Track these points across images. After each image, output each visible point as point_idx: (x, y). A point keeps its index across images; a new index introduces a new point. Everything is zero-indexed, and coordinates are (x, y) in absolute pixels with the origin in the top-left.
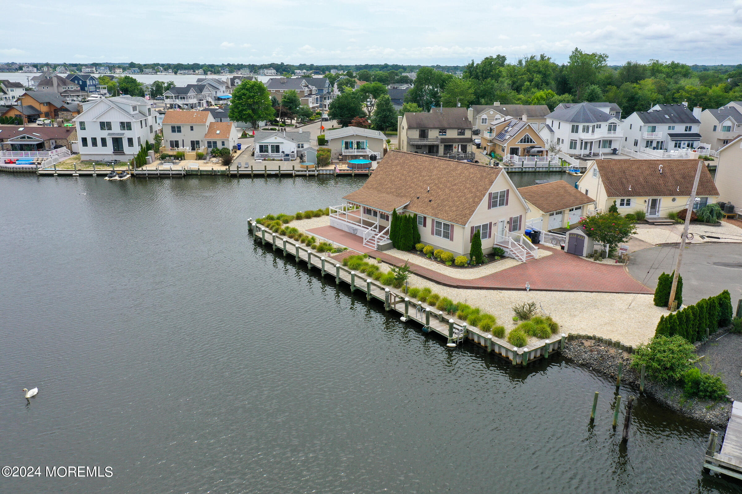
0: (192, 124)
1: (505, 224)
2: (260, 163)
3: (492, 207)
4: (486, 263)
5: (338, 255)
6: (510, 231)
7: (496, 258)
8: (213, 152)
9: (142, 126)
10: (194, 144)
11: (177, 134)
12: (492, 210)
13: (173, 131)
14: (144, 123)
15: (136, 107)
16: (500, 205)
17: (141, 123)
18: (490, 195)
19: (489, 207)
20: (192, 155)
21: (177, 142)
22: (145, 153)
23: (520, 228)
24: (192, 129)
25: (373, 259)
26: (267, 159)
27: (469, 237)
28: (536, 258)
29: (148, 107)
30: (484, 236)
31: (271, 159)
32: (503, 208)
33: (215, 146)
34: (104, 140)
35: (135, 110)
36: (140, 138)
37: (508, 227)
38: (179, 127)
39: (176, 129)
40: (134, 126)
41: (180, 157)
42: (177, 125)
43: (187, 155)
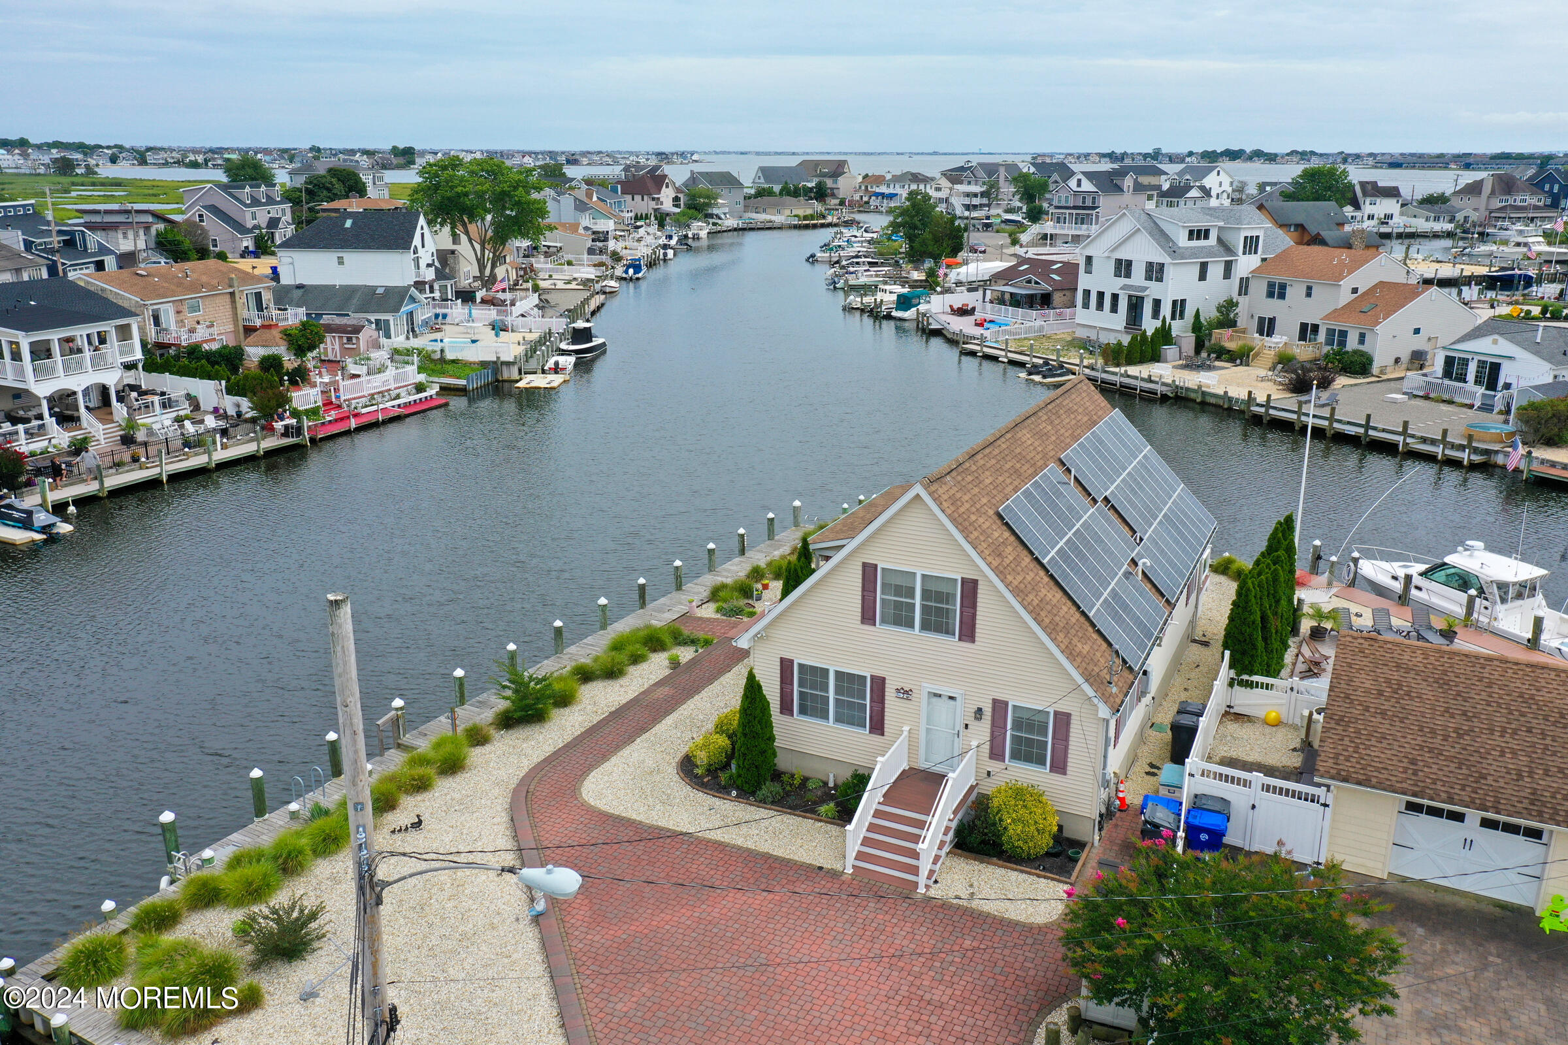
0: (1310, 282)
1: (963, 711)
2: (1394, 402)
3: (883, 621)
4: (762, 802)
5: (709, 620)
6: (996, 753)
7: (823, 809)
8: (1327, 356)
9: (1203, 277)
10: (1307, 331)
11: (1275, 302)
12: (885, 634)
13: (1270, 294)
14: (1216, 271)
15: (1207, 232)
16: (925, 626)
17: (1204, 267)
18: (869, 571)
19: (868, 617)
20: (1269, 356)
21: (1272, 321)
22: (1164, 335)
23: (1060, 767)
24: (1309, 295)
25: (686, 654)
26: (1432, 395)
27: (771, 691)
28: (922, 890)
29: (1249, 234)
30: (849, 715)
31: (1446, 397)
32: (948, 646)
33: (1342, 343)
34: (1115, 297)
35: (1198, 238)
36: (1183, 301)
37: (981, 733)
38: (1283, 287)
39: (1277, 291)
40: (1169, 272)
41: (1240, 357)
42: (1278, 279)
43: (1257, 354)
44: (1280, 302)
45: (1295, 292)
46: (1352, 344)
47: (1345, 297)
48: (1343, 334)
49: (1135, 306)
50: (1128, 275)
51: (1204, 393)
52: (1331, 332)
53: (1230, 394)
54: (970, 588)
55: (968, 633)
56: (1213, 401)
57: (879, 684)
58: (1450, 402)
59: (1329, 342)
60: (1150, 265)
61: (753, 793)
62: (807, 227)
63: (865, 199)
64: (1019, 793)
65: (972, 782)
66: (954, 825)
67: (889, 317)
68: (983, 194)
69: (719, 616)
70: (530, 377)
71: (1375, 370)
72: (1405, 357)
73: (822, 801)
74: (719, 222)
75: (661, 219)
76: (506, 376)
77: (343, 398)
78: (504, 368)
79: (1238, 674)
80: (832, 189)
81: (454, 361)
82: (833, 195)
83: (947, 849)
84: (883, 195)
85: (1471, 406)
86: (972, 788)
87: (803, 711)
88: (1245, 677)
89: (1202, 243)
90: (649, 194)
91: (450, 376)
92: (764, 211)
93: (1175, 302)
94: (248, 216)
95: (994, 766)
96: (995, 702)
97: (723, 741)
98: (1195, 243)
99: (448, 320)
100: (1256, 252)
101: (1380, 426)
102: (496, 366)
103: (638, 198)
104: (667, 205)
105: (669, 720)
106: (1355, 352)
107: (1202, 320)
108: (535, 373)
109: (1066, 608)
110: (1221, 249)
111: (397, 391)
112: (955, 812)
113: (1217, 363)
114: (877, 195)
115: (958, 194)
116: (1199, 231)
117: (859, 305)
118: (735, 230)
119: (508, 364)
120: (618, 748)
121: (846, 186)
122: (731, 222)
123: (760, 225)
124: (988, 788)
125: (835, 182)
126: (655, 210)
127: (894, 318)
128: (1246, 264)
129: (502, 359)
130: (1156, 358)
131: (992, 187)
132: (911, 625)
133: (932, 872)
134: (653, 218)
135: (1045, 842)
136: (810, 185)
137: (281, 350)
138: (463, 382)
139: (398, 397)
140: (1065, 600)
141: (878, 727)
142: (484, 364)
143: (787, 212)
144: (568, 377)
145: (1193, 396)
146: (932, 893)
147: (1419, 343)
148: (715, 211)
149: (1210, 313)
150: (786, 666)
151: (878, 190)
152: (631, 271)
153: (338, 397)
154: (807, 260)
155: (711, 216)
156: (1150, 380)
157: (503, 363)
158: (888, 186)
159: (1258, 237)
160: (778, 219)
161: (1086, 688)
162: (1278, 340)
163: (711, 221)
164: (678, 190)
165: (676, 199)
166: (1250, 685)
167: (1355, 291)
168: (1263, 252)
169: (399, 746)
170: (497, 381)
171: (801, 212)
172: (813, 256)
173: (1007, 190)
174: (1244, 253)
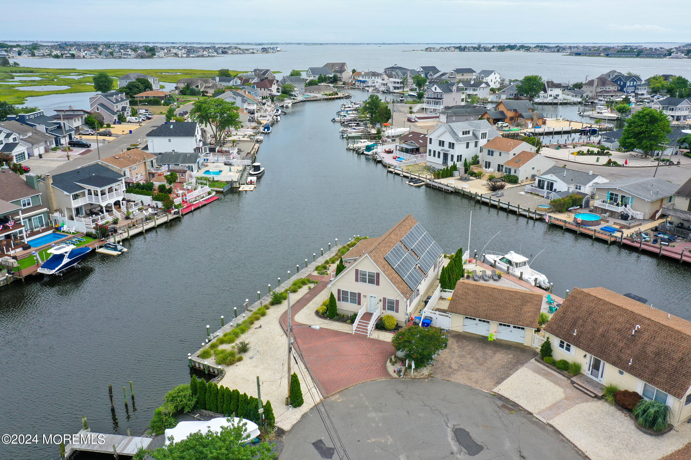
0: (501, 151)
1: (377, 300)
2: (521, 195)
3: (360, 281)
4: (335, 320)
5: (316, 276)
6: (384, 309)
7: (348, 321)
8: (505, 176)
9: (467, 147)
10: (500, 168)
11: (490, 156)
12: (361, 284)
13: (489, 154)
14: (472, 145)
15: (469, 132)
16: (369, 282)
17: (468, 144)
18: (357, 271)
19: (357, 280)
20: (487, 176)
21: (489, 163)
22: (454, 168)
23: (397, 311)
24: (500, 155)
25: (312, 286)
26: (533, 192)
27: (336, 296)
28: (368, 336)
29: (483, 132)
30: (353, 301)
31: (537, 193)
32: (374, 286)
33: (510, 172)
34: (439, 153)
35: (466, 134)
36: (461, 156)
37: (381, 304)
38: (492, 152)
39: (491, 153)
40: (456, 146)
41: (478, 176)
42: (491, 149)
43: (484, 175)
44: (492, 157)
45: (496, 154)
46: (512, 173)
47: (511, 156)
48: (510, 170)
49: (446, 156)
50: (443, 146)
51: (464, 191)
52: (506, 168)
53: (471, 192)
54: (378, 275)
55: (378, 284)
56: (466, 194)
57: (359, 294)
58: (538, 195)
59: (506, 172)
60: (450, 143)
61: (333, 319)
62: (330, 99)
63: (354, 82)
64: (388, 317)
65: (379, 315)
66: (375, 324)
67: (363, 153)
68: (401, 83)
69: (318, 275)
70: (243, 186)
71: (519, 181)
72: (530, 177)
73: (348, 320)
74: (295, 98)
75: (272, 98)
76: (235, 186)
77: (188, 199)
78: (234, 183)
79: (443, 289)
80: (340, 78)
81: (217, 181)
82: (340, 80)
83: (374, 328)
84: (361, 81)
85: (543, 197)
86: (379, 316)
87: (343, 300)
88: (444, 290)
89: (467, 135)
90: (267, 88)
91: (217, 187)
92: (313, 92)
93: (458, 156)
94: (115, 107)
95: (384, 311)
96: (384, 298)
97: (325, 307)
98: (465, 136)
99: (209, 161)
100: (486, 138)
101: (513, 205)
102: (231, 183)
103: (263, 89)
104: (275, 92)
105: (311, 303)
106: (513, 176)
107: (467, 161)
108: (244, 184)
109: (399, 278)
110: (474, 137)
111: (203, 195)
112: (375, 321)
113: (471, 178)
114: (358, 81)
115: (391, 82)
116: (466, 132)
117: (352, 148)
118: (302, 101)
119: (236, 182)
120: (300, 309)
121: (346, 76)
122: (300, 98)
123: (312, 99)
124: (382, 316)
125: (341, 75)
126: (270, 94)
127: (365, 154)
128: (482, 142)
129: (234, 180)
130: (451, 175)
131: (404, 80)
132: (366, 282)
133: (370, 333)
134: (269, 98)
135: (394, 327)
136: (331, 76)
137: (165, 183)
138: (222, 190)
139: (203, 197)
140: (398, 276)
141: (359, 304)
142: (227, 182)
143: (322, 93)
144: (255, 186)
145: (460, 192)
146: (370, 337)
147: (534, 172)
148: (293, 93)
149: (469, 160)
150: (339, 291)
151: (359, 79)
152: (266, 130)
153: (186, 199)
154: (332, 121)
155: (292, 95)
156: (448, 186)
157: (234, 182)
158: (363, 77)
159: (486, 133)
160: (319, 96)
161: (401, 295)
162: (491, 170)
163: (292, 97)
164: (279, 85)
165: (278, 89)
166: (445, 291)
167: (514, 154)
168: (488, 138)
169: (248, 310)
170: (232, 188)
171: (328, 93)
172: (334, 119)
173: (410, 80)
174: (482, 139)
